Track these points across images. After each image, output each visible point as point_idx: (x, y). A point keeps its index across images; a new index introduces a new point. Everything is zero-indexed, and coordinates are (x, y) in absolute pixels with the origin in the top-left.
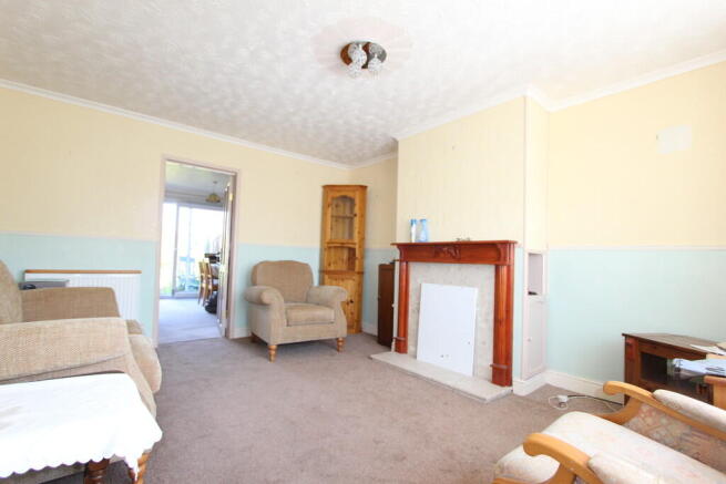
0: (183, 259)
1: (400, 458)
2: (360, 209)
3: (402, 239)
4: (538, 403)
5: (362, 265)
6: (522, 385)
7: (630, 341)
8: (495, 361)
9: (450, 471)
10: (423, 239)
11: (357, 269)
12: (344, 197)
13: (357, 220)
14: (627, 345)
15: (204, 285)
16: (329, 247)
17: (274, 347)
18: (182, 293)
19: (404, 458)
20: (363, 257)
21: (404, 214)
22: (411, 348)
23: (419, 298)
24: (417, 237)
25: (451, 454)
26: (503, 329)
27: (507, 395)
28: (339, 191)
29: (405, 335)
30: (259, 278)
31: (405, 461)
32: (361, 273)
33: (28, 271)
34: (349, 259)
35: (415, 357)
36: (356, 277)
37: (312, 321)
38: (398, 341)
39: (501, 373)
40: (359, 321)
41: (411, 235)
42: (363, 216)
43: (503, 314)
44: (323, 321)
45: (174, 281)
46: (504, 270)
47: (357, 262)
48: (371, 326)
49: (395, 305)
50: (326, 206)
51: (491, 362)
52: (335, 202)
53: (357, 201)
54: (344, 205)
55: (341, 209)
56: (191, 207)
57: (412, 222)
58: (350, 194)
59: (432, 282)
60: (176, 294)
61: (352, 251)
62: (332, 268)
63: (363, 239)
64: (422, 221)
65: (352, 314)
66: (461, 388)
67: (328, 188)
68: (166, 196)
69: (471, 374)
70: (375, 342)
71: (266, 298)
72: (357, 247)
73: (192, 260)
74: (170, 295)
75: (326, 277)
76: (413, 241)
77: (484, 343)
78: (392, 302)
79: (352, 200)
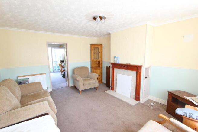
0: (55, 62)
1: (112, 124)
2: (101, 51)
3: (112, 61)
4: (146, 106)
5: (102, 66)
6: (142, 100)
7: (170, 93)
8: (136, 95)
9: (123, 127)
10: (118, 62)
11: (100, 67)
12: (96, 48)
13: (100, 54)
14: (169, 94)
15: (61, 69)
16: (92, 61)
17: (81, 91)
18: (55, 71)
19: (113, 124)
20: (102, 64)
21: (113, 54)
22: (115, 89)
23: (117, 77)
24: (116, 61)
25: (124, 122)
26: (138, 88)
27: (138, 103)
28: (95, 46)
29: (113, 86)
30: (75, 72)
31: (113, 125)
32: (102, 68)
33: (18, 77)
34: (98, 64)
35: (116, 91)
36: (101, 69)
37: (90, 84)
38: (111, 87)
39: (137, 98)
40: (101, 80)
41: (114, 61)
42: (102, 53)
43: (138, 84)
44: (92, 83)
45: (53, 68)
46: (139, 73)
47: (100, 65)
48: (105, 81)
49: (111, 78)
50: (91, 50)
51: (135, 95)
52: (94, 49)
53: (100, 49)
54: (96, 49)
55: (95, 50)
56: (55, 48)
57: (115, 57)
58: (98, 47)
59: (120, 73)
60: (54, 72)
61: (99, 62)
62: (94, 66)
63: (102, 59)
64: (117, 57)
65: (100, 78)
66: (127, 102)
67: (92, 45)
68: (48, 46)
69: (130, 97)
70: (106, 86)
71: (78, 79)
72: (100, 61)
73: (57, 62)
74: (52, 72)
75: (93, 69)
76: (115, 63)
77: (133, 90)
78: (110, 77)
79: (98, 49)
